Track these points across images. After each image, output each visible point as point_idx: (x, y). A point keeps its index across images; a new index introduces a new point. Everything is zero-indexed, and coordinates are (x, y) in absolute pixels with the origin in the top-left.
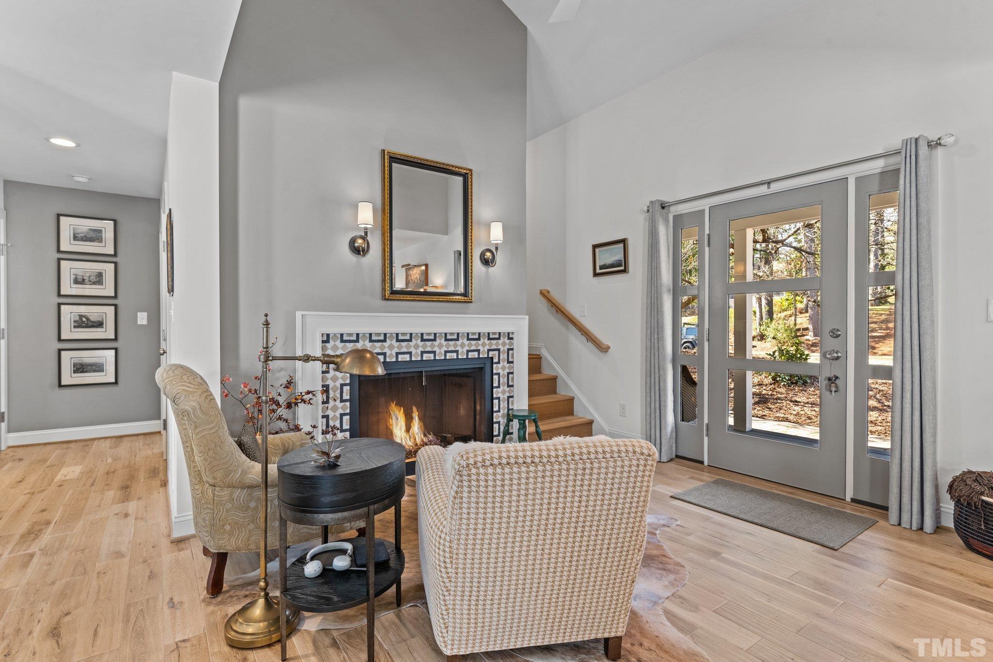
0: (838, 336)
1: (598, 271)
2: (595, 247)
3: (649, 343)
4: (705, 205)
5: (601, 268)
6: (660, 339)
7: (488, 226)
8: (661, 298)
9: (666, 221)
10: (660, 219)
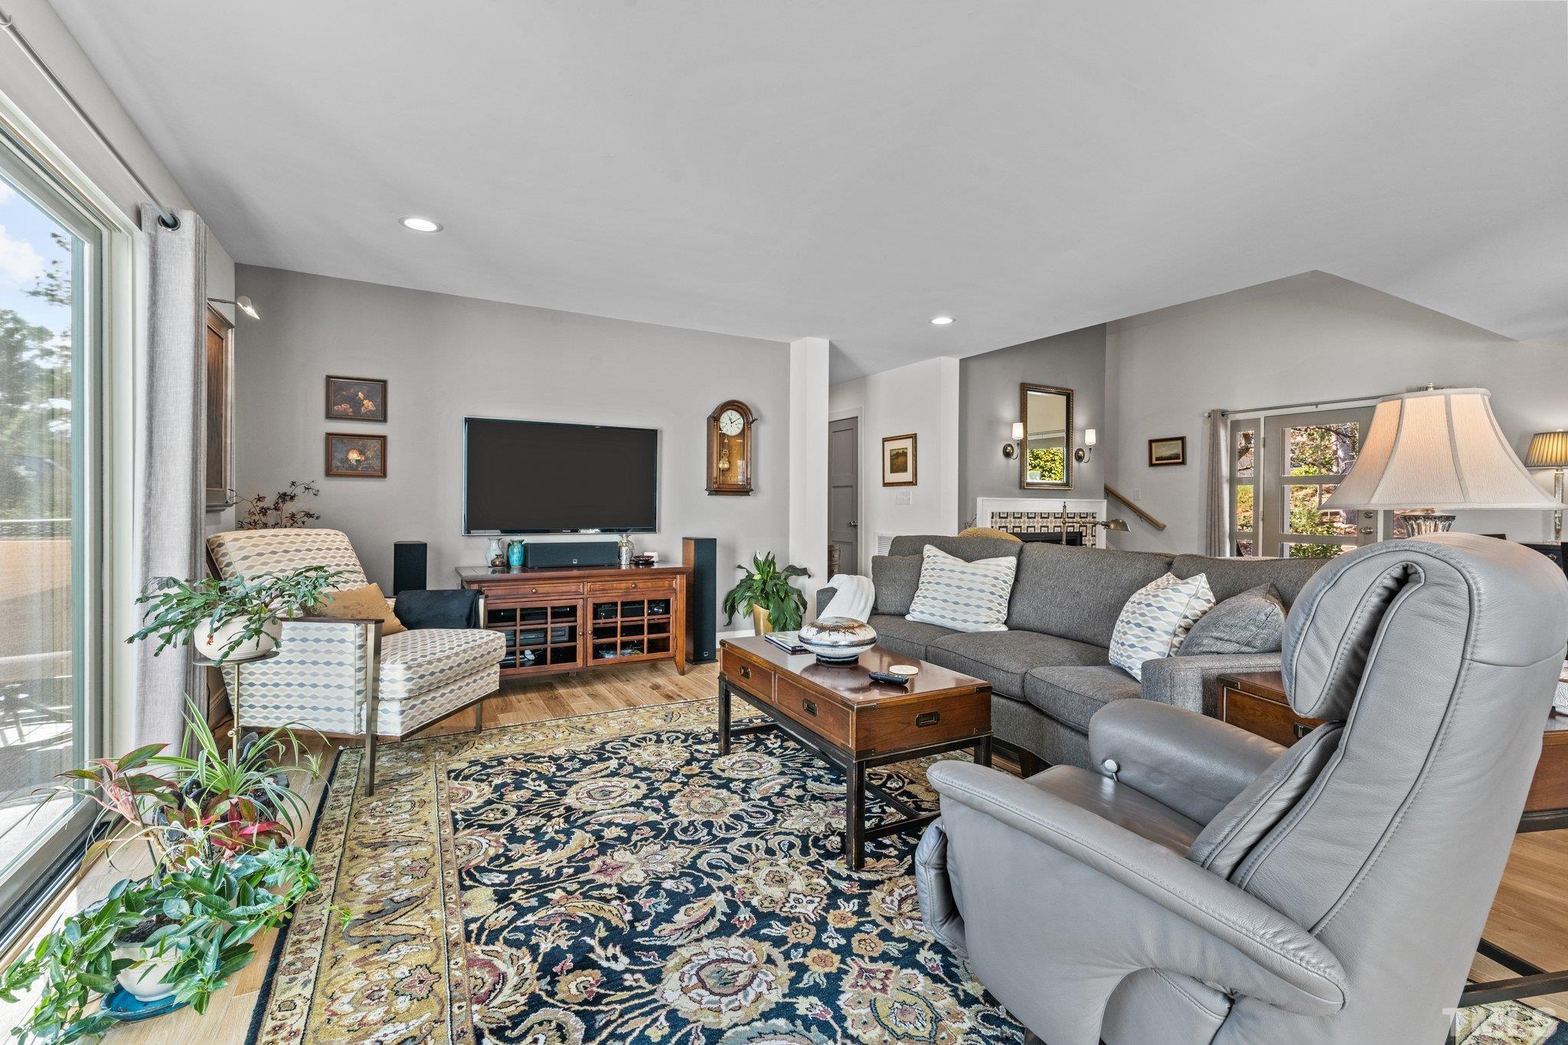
0: (1371, 517)
1: (1154, 462)
2: (1151, 442)
3: (1209, 522)
4: (1261, 415)
5: (1157, 459)
6: (1220, 519)
7: (1083, 432)
8: (1222, 487)
9: (1226, 425)
10: (1221, 425)
